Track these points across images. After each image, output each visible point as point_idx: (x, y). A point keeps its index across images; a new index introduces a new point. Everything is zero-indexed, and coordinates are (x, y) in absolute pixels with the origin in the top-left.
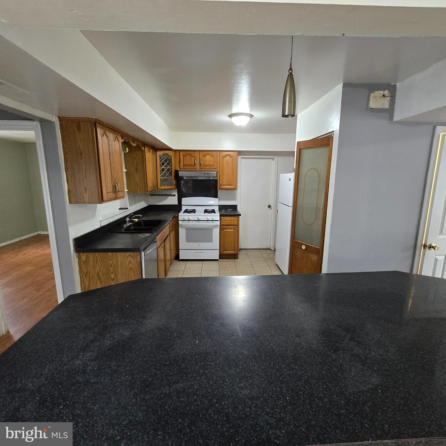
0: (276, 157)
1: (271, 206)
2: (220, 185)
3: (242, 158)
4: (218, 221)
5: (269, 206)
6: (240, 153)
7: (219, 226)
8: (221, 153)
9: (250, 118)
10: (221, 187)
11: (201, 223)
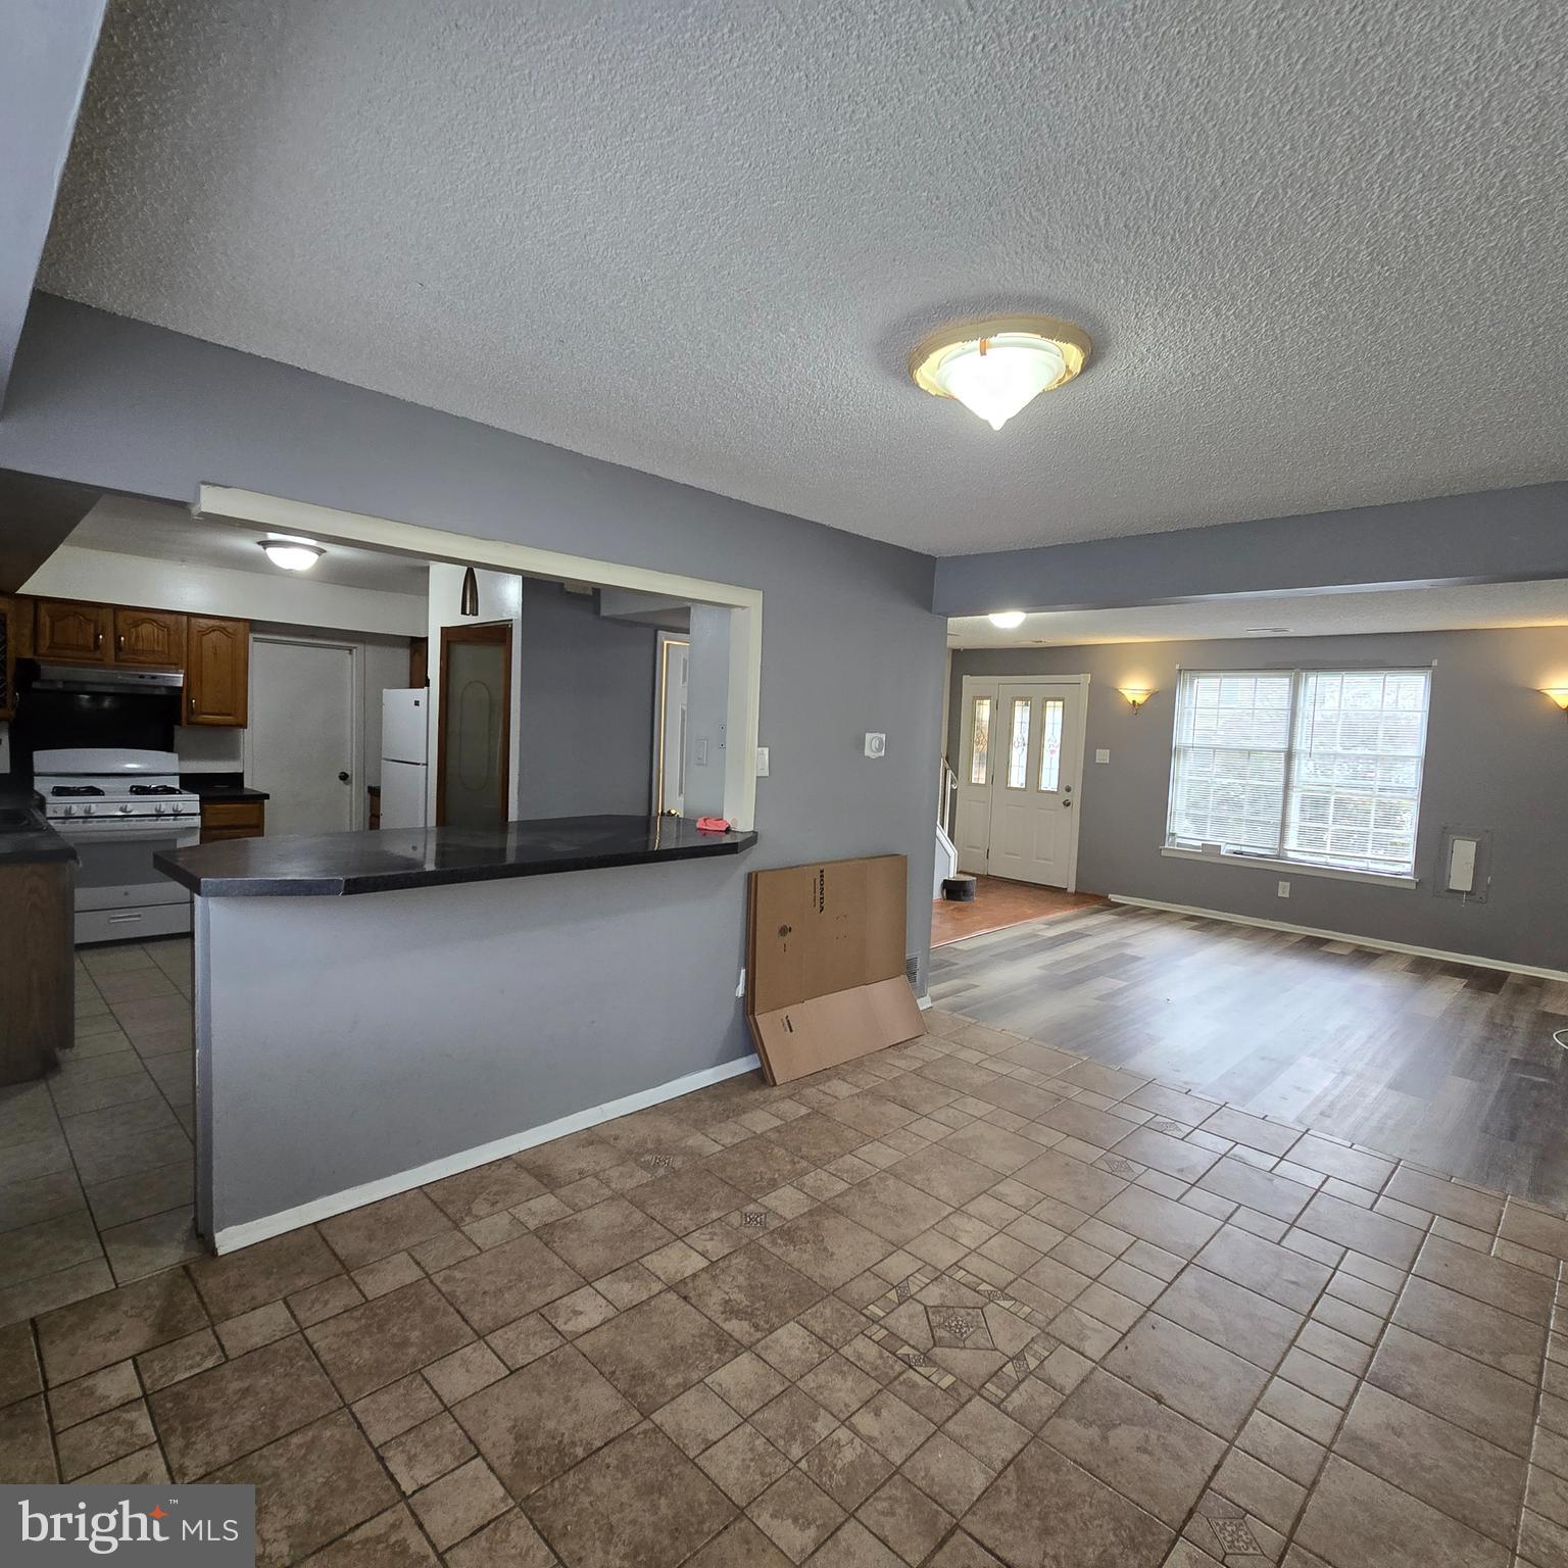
0: (360, 647)
1: (349, 773)
2: (191, 712)
3: (255, 640)
4: (194, 814)
5: (344, 777)
6: (254, 625)
7: (199, 831)
8: (193, 620)
9: (316, 557)
10: (193, 719)
11: (134, 823)
